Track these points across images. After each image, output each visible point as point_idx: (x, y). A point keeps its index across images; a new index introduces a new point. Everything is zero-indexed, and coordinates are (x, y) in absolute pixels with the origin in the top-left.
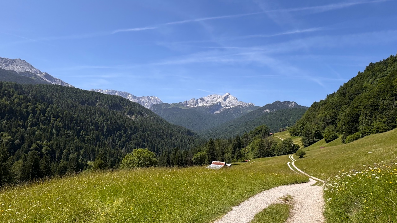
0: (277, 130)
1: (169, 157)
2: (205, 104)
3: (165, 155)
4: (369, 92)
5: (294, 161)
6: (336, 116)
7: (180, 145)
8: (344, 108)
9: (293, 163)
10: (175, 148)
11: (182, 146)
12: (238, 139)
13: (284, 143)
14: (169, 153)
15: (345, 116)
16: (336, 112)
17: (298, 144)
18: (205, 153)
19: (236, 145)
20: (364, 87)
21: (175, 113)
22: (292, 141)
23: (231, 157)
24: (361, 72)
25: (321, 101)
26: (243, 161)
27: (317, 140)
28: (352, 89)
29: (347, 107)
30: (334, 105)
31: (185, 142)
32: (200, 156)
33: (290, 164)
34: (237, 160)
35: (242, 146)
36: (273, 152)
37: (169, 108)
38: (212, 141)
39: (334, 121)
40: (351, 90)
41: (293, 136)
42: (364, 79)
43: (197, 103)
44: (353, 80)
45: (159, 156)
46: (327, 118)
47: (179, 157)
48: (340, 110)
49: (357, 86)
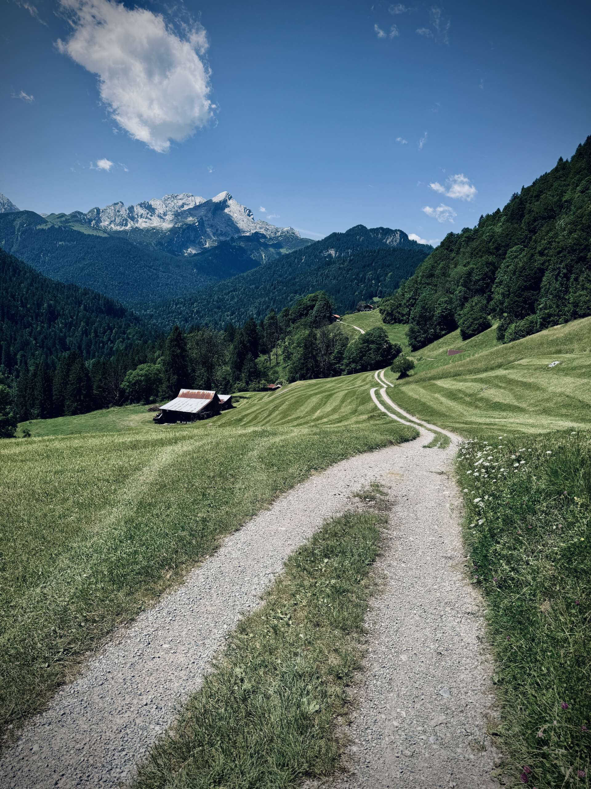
0: (353, 308)
1: (48, 380)
2: (155, 222)
3: (35, 375)
4: (574, 213)
5: (385, 386)
6: (494, 273)
7: (83, 346)
8: (515, 252)
9: (383, 392)
10: (66, 354)
11: (89, 345)
12: (251, 329)
13: (366, 340)
14: (47, 366)
15: (514, 274)
16: (494, 263)
17: (399, 343)
18: (158, 366)
19: (244, 345)
20: (566, 201)
21: (62, 246)
22: (387, 337)
23: (230, 379)
24: (564, 160)
25: (466, 230)
26: (261, 386)
27: (443, 332)
28: (539, 203)
29: (522, 250)
30: (494, 243)
31: (97, 336)
32: (146, 375)
33: (377, 394)
34: (247, 383)
35: (260, 348)
36: (338, 363)
37: (39, 227)
38: (180, 334)
39: (488, 284)
40: (536, 207)
41: (389, 323)
42: (569, 179)
43: (133, 219)
44: (544, 179)
45: (17, 377)
46: (475, 277)
47: (80, 380)
48: (504, 259)
49: (549, 197)
